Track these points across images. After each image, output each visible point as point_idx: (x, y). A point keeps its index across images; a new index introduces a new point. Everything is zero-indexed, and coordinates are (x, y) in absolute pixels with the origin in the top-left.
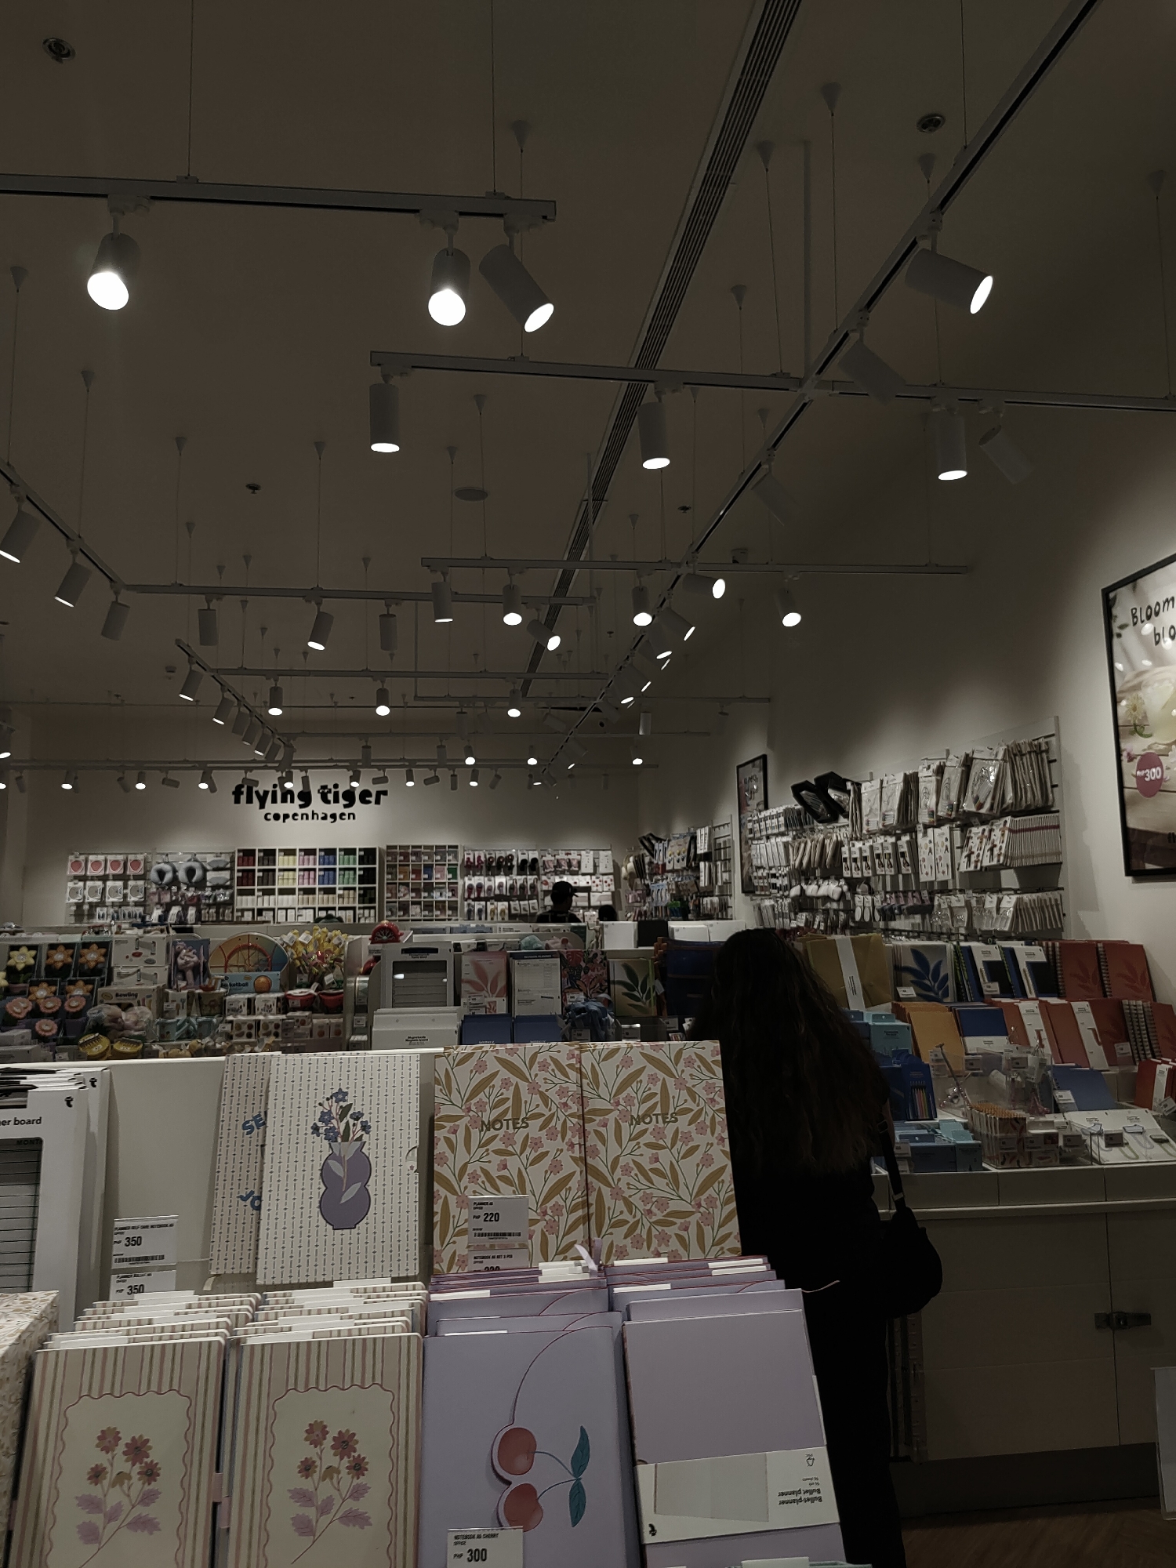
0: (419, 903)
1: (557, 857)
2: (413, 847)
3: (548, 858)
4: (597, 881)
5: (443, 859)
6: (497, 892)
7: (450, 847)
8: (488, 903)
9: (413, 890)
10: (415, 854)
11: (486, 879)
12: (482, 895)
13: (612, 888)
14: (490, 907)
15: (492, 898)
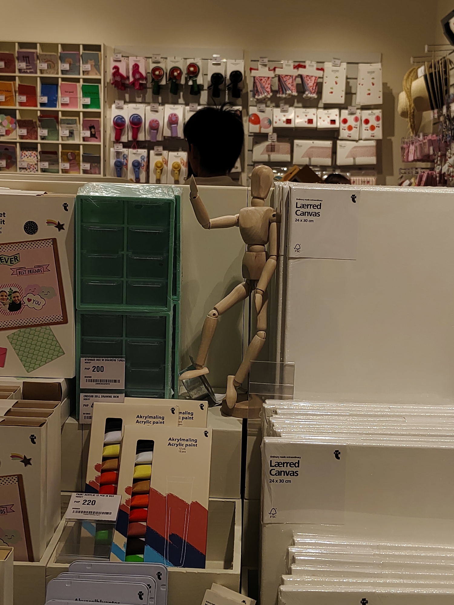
0: (32, 147)
1: (278, 71)
2: (22, 45)
3: (263, 72)
4: (351, 121)
5: (74, 68)
6: (167, 133)
7: (86, 47)
8: (152, 152)
9: (22, 124)
10: (25, 58)
11: (148, 108)
12: (141, 137)
13: (378, 133)
14: (154, 159)
15: (158, 143)
